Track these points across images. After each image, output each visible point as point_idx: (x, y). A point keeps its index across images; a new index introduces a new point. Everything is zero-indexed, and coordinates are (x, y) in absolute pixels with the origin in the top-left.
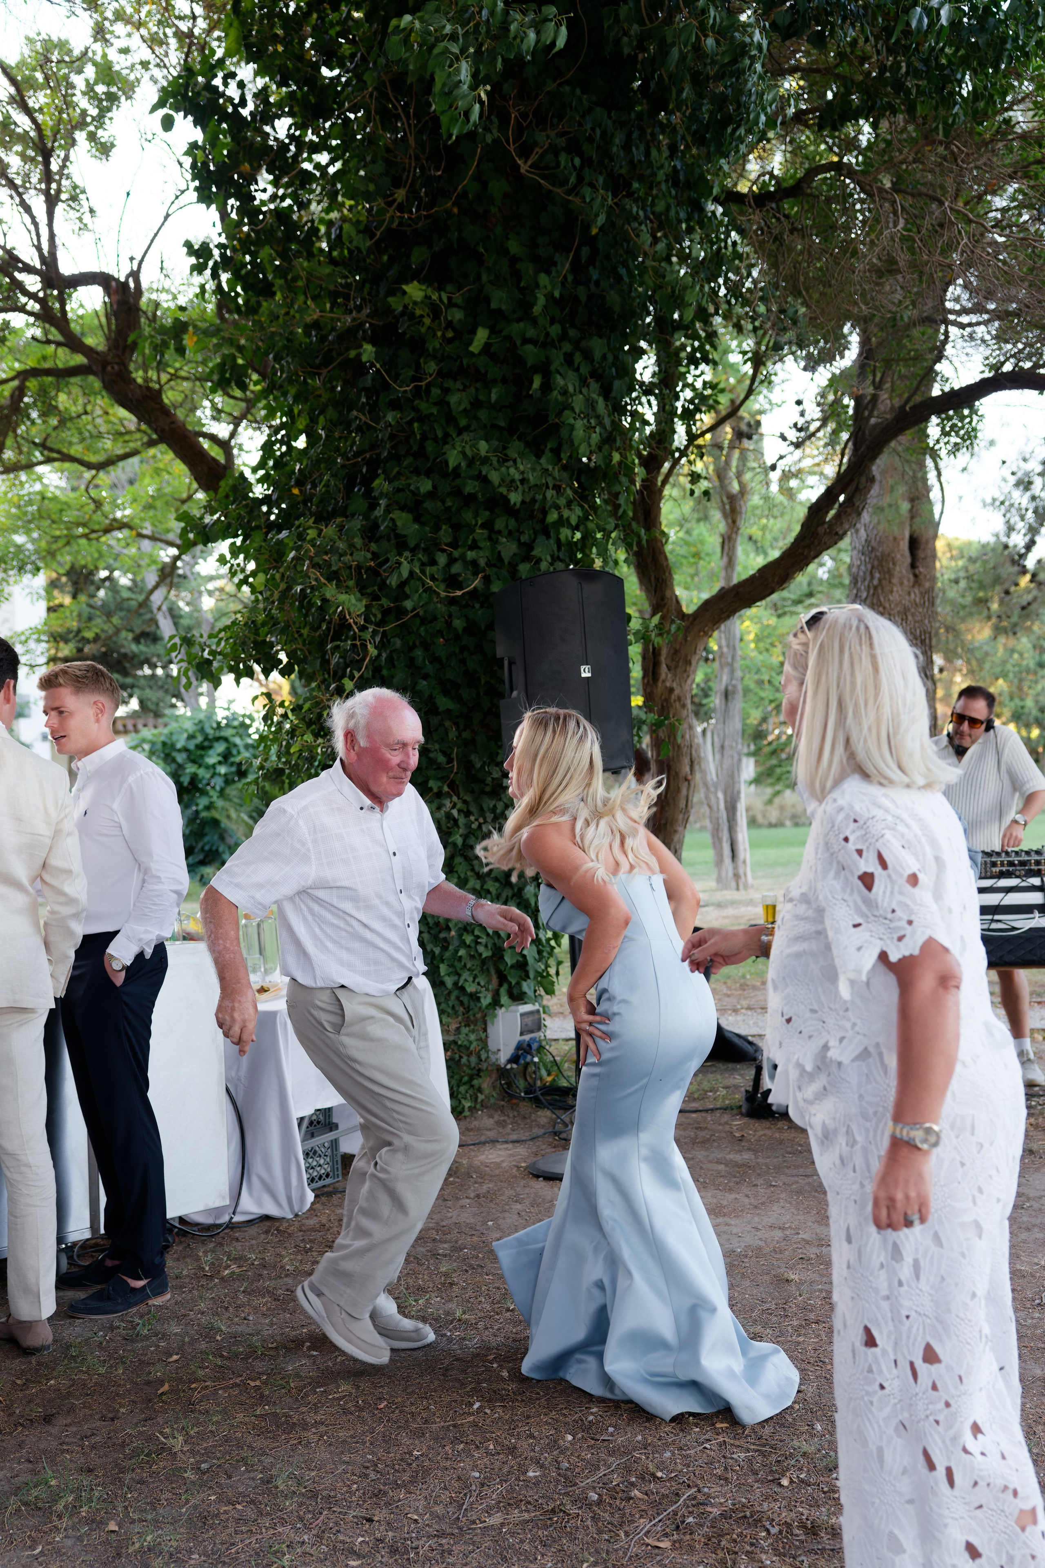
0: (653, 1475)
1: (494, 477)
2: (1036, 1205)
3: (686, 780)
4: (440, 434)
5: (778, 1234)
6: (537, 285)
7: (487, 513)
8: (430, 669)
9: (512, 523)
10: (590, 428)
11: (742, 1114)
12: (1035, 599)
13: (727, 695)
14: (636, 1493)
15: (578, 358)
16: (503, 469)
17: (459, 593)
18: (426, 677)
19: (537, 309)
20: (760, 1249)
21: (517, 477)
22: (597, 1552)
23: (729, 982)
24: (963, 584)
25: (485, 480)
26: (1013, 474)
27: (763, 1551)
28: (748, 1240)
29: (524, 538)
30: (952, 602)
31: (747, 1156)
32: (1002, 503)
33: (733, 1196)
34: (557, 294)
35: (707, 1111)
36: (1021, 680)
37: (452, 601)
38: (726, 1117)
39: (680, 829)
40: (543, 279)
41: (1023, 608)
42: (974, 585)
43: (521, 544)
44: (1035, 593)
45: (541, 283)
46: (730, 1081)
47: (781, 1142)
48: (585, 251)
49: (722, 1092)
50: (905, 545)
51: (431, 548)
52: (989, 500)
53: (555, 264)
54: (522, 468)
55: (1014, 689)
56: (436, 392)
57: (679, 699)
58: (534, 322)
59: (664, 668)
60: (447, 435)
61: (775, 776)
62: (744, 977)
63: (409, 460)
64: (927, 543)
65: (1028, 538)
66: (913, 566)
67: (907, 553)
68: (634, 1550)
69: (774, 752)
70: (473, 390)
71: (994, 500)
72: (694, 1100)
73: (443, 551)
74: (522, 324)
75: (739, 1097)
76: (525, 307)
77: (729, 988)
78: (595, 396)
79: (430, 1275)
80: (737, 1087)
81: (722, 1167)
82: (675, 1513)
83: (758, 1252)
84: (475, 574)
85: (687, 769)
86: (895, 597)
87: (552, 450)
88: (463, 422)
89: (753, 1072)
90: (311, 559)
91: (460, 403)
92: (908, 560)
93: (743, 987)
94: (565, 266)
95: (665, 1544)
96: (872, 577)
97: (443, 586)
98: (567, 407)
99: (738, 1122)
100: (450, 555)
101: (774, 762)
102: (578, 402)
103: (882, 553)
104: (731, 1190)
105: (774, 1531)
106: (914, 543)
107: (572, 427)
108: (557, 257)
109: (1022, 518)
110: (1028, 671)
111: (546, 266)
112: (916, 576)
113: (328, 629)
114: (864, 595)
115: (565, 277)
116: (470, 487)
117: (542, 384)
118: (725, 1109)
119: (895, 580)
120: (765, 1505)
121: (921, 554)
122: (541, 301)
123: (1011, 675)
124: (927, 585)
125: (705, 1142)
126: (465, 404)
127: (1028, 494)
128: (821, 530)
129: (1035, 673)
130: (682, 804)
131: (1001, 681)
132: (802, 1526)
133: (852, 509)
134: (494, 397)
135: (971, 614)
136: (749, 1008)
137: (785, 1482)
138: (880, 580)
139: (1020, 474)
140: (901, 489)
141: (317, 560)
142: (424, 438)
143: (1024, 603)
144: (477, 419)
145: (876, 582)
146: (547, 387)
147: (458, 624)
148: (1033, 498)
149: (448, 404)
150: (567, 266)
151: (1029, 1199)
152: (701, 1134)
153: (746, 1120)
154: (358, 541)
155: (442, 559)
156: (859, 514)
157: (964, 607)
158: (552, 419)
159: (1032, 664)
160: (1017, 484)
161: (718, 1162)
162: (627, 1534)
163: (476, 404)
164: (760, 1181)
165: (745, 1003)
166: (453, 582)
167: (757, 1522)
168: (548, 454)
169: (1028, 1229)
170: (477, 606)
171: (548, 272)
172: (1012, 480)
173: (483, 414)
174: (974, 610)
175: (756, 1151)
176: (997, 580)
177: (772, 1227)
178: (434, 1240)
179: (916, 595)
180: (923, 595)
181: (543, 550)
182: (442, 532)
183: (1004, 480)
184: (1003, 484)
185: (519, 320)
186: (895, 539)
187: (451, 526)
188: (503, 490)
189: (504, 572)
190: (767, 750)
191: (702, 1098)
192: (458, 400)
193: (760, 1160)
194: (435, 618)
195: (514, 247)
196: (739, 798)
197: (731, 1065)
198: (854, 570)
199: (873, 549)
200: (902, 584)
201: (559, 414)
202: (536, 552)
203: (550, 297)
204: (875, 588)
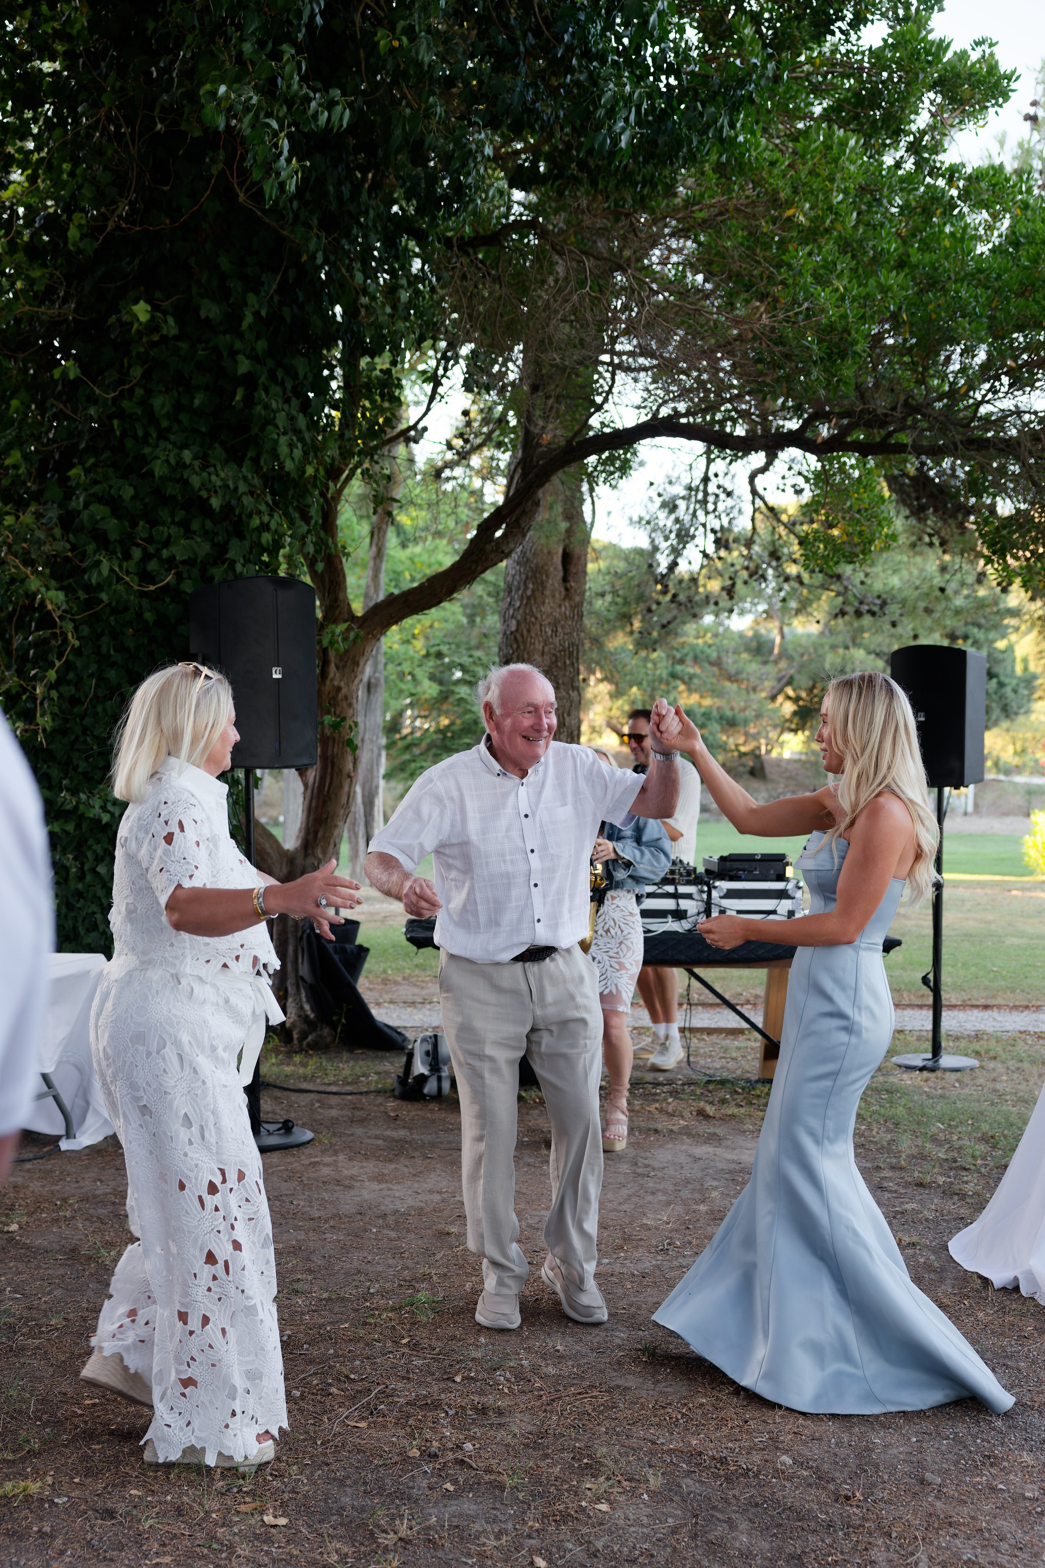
0: (347, 1377)
1: (195, 481)
2: (659, 1174)
3: (349, 776)
4: (140, 433)
5: (437, 1197)
6: (245, 304)
7: (183, 512)
8: (117, 658)
9: (209, 524)
10: (291, 446)
11: (395, 1097)
12: (675, 618)
13: (369, 687)
14: (334, 1390)
15: (280, 374)
16: (205, 475)
17: (152, 588)
18: (113, 665)
19: (245, 324)
20: (422, 1209)
21: (219, 483)
22: (307, 1433)
23: (371, 976)
24: (609, 598)
25: (186, 483)
26: (660, 495)
27: (443, 1426)
28: (410, 1202)
29: (219, 539)
30: (597, 614)
31: (402, 1133)
32: (648, 523)
33: (393, 1166)
34: (263, 313)
35: (361, 1093)
36: (653, 689)
37: (143, 594)
38: (380, 1100)
39: (340, 824)
40: (252, 298)
41: (664, 626)
42: (619, 600)
43: (214, 545)
44: (675, 612)
45: (249, 302)
46: (380, 1068)
47: (433, 1121)
48: (292, 273)
49: (374, 1077)
50: (558, 559)
51: (127, 542)
52: (636, 519)
53: (262, 284)
54: (222, 475)
55: (647, 698)
56: (139, 392)
57: (346, 698)
58: (241, 336)
59: (332, 668)
60: (147, 435)
61: (409, 772)
62: (385, 972)
63: (107, 454)
64: (579, 558)
65: (672, 557)
66: (565, 580)
67: (560, 567)
68: (336, 1429)
69: (408, 747)
70: (175, 393)
71: (641, 519)
72: (348, 1084)
73: (138, 545)
74: (228, 337)
75: (391, 1082)
76: (233, 321)
77: (371, 982)
78: (294, 413)
79: (116, 1231)
80: (387, 1073)
81: (380, 1142)
82: (369, 1403)
83: (420, 1212)
84: (169, 570)
85: (350, 766)
86: (546, 609)
87: (251, 459)
88: (165, 424)
89: (404, 1059)
90: (10, 546)
91: (163, 406)
92: (561, 574)
93: (385, 982)
94: (272, 284)
95: (362, 1425)
96: (526, 588)
97: (136, 579)
98: (272, 422)
99: (391, 1104)
100: (144, 550)
101: (407, 757)
102: (281, 420)
103: (537, 565)
104: (390, 1161)
105: (451, 1413)
106: (567, 558)
107: (276, 442)
108: (264, 278)
109: (667, 538)
110: (661, 680)
111: (255, 286)
112: (567, 589)
113: (14, 610)
114: (518, 604)
115: (272, 297)
116: (172, 489)
117: (244, 396)
118: (378, 1092)
119: (547, 593)
120: (443, 1396)
121: (573, 569)
122: (249, 319)
123: (645, 683)
124: (577, 599)
125: (362, 1121)
126: (168, 408)
127: (673, 517)
128: (488, 547)
129: (668, 684)
130: (344, 799)
131: (634, 689)
132: (475, 1408)
133: (516, 530)
134: (197, 402)
135: (615, 628)
136: (391, 1002)
137: (458, 1379)
138: (533, 591)
139: (666, 497)
140: (559, 508)
141: (16, 548)
142: (124, 434)
143: (665, 621)
144: (179, 422)
145: (529, 593)
146: (249, 401)
147: (148, 616)
148: (677, 520)
149: (152, 406)
150: (274, 287)
151: (654, 1169)
152: (358, 1113)
153: (399, 1102)
154: (57, 532)
155: (137, 553)
156: (524, 536)
157: (609, 621)
158: (255, 430)
159: (665, 674)
160: (664, 505)
161: (377, 1137)
162: (329, 1419)
163: (178, 407)
164: (417, 1154)
165: (387, 997)
166: (146, 577)
167: (437, 1405)
168: (247, 462)
169: (653, 1193)
170: (168, 600)
171: (257, 292)
172: (658, 501)
173: (184, 417)
174: (618, 624)
175: (410, 1129)
176: (641, 598)
177: (431, 1192)
178: (114, 1203)
179: (566, 608)
180: (573, 608)
181: (235, 551)
182: (140, 528)
183: (651, 499)
184: (649, 505)
185: (225, 333)
186: (549, 553)
187: (148, 522)
188: (204, 494)
189: (195, 572)
190: (401, 744)
191: (355, 1082)
192: (161, 403)
193: (416, 1137)
194: (126, 609)
195: (225, 264)
196: (377, 793)
197: (380, 1054)
198: (509, 578)
199: (528, 560)
200: (553, 596)
201: (263, 429)
202: (230, 555)
203: (257, 314)
204: (529, 598)
